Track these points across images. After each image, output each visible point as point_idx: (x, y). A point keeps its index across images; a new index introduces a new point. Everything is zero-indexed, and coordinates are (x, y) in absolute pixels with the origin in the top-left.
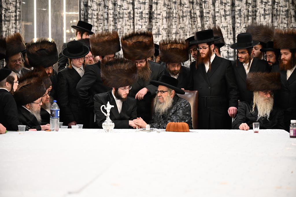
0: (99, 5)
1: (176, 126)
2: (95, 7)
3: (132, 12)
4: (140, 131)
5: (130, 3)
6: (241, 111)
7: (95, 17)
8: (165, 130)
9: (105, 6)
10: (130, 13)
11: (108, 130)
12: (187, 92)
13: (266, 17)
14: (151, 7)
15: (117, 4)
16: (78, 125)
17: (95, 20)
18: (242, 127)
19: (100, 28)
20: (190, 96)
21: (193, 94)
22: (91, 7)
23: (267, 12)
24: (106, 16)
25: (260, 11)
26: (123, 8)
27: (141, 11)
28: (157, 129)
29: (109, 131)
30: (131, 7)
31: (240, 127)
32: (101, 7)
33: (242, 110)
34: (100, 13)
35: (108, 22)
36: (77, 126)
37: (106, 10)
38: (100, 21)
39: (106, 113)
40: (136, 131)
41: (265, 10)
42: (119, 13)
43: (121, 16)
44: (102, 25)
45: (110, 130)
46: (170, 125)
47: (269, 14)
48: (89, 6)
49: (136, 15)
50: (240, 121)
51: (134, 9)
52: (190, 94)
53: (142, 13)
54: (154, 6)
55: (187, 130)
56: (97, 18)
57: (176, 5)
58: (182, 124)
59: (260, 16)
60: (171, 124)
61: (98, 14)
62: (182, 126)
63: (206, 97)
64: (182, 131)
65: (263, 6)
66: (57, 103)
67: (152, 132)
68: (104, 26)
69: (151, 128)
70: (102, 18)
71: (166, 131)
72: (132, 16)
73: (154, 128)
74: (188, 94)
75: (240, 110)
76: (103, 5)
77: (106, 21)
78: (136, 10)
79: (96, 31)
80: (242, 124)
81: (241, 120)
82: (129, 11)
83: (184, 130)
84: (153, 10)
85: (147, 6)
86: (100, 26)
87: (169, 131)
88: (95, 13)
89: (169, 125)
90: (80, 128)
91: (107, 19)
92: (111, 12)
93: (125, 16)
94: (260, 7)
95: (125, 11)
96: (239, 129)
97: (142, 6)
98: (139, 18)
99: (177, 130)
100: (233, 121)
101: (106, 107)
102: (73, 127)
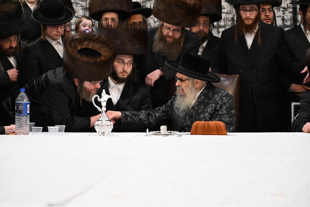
1: (206, 126)
4: (152, 135)
6: (305, 106)
8: (190, 133)
11: (104, 133)
12: (222, 77)
16: (59, 126)
18: (307, 128)
20: (227, 83)
21: (231, 80)
28: (178, 133)
29: (106, 135)
31: (303, 129)
33: (306, 104)
36: (57, 127)
39: (101, 107)
40: (146, 135)
45: (106, 132)
46: (198, 126)
50: (304, 120)
52: (227, 79)
55: (224, 133)
58: (215, 124)
60: (199, 123)
62: (216, 126)
63: (250, 86)
64: (216, 133)
66: (25, 92)
67: (170, 137)
69: (169, 131)
71: (192, 134)
73: (172, 131)
74: (224, 81)
75: (304, 104)
80: (308, 123)
81: (306, 118)
83: (218, 132)
87: (196, 134)
89: (195, 125)
90: (60, 130)
96: (303, 132)
99: (208, 133)
100: (293, 120)
101: (100, 98)
102: (50, 128)
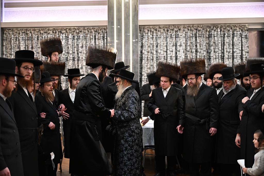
0: (148, 52)
2: (146, 53)
3: (166, 56)
5: (165, 51)
7: (146, 58)
9: (151, 53)
10: (164, 57)
13: (229, 59)
14: (176, 53)
15: (158, 51)
17: (146, 60)
19: (149, 65)
22: (144, 53)
23: (230, 57)
24: (152, 58)
25: (226, 56)
26: (161, 54)
27: (171, 55)
30: (165, 53)
32: (149, 54)
34: (149, 57)
35: (153, 61)
37: (152, 55)
38: (149, 61)
41: (228, 56)
42: (159, 57)
43: (160, 58)
44: (150, 63)
47: (230, 58)
48: (143, 53)
49: (168, 57)
51: (167, 54)
53: (171, 56)
54: (178, 53)
56: (147, 59)
57: (189, 53)
59: (226, 59)
61: (147, 57)
65: (228, 54)
68: (151, 63)
70: (150, 59)
72: (166, 58)
76: (150, 52)
77: (151, 61)
78: (168, 55)
79: (146, 66)
82: (164, 55)
84: (177, 55)
85: (174, 53)
86: (149, 63)
88: (146, 56)
91: (153, 59)
92: (155, 56)
93: (162, 58)
94: (226, 54)
95: (162, 56)
97: (171, 53)
98: (170, 59)
